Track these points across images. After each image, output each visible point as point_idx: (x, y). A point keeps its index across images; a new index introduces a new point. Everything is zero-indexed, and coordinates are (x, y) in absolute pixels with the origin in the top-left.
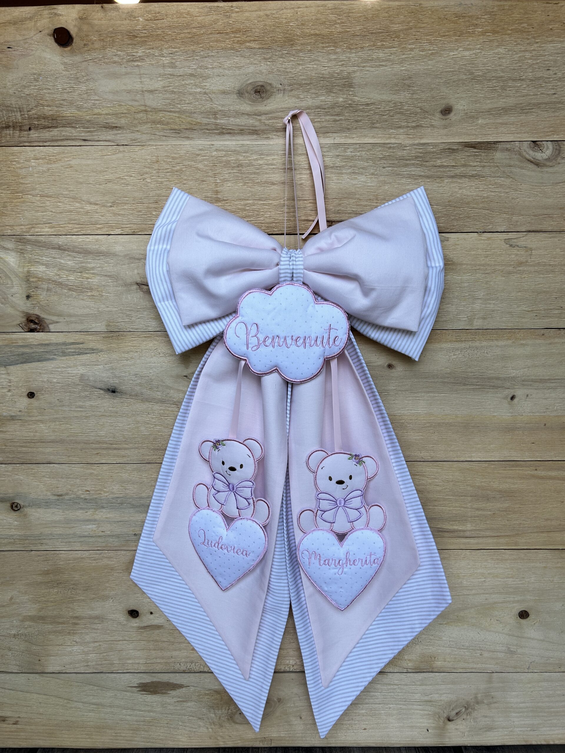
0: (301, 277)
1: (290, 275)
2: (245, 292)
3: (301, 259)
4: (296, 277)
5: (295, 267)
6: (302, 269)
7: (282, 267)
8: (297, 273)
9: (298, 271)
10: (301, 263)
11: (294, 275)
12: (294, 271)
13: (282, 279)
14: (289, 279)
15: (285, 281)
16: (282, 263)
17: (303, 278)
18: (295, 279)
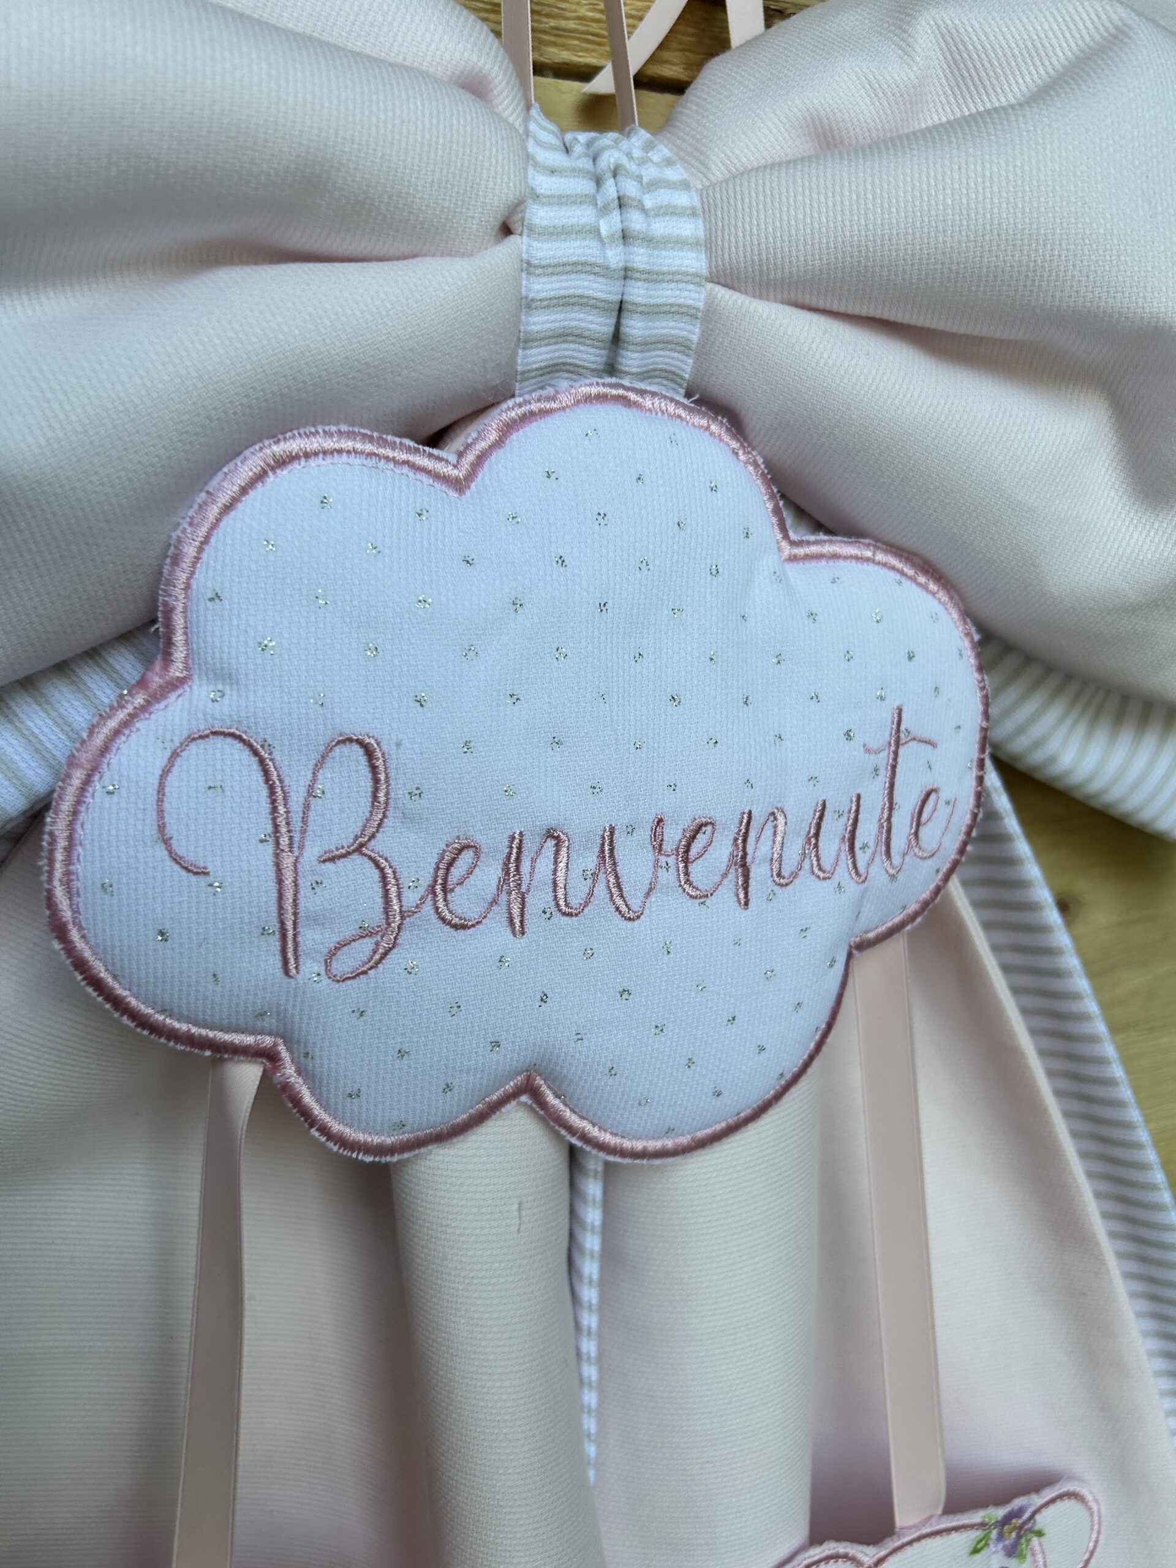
0: (683, 346)
1: (601, 325)
2: (235, 453)
3: (683, 199)
4: (648, 345)
5: (640, 257)
6: (695, 279)
7: (544, 251)
8: (653, 311)
9: (667, 294)
10: (690, 228)
11: (634, 327)
12: (638, 293)
13: (537, 356)
14: (591, 356)
15: (554, 369)
16: (539, 215)
17: (703, 352)
18: (631, 360)
